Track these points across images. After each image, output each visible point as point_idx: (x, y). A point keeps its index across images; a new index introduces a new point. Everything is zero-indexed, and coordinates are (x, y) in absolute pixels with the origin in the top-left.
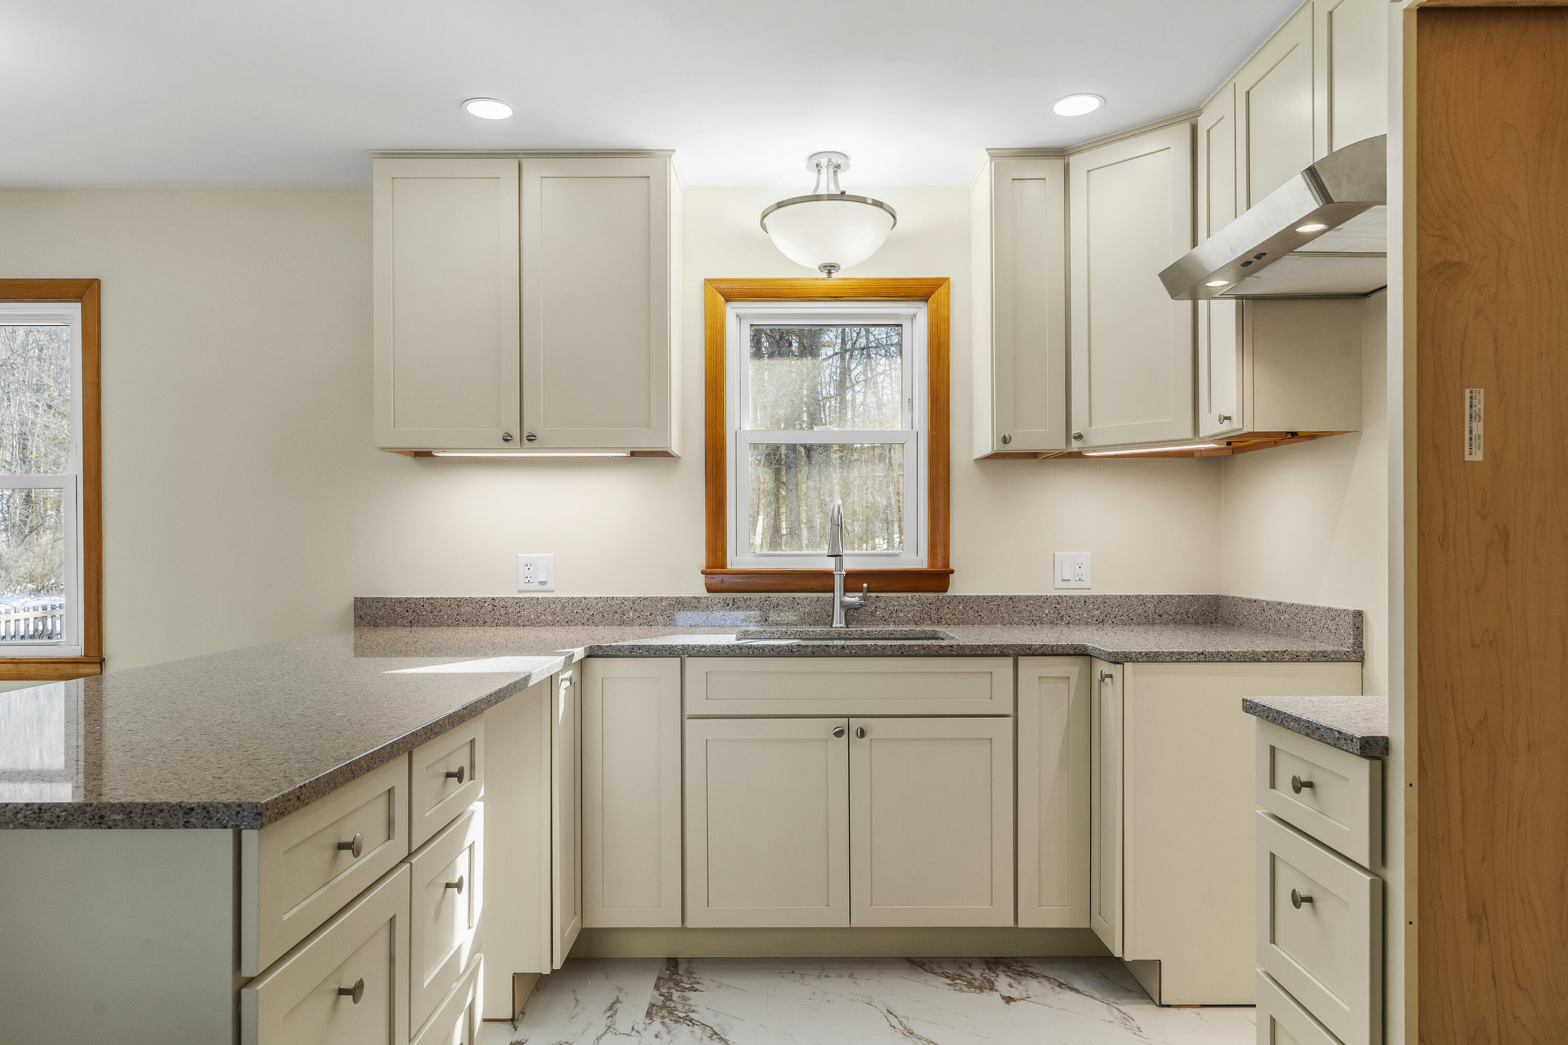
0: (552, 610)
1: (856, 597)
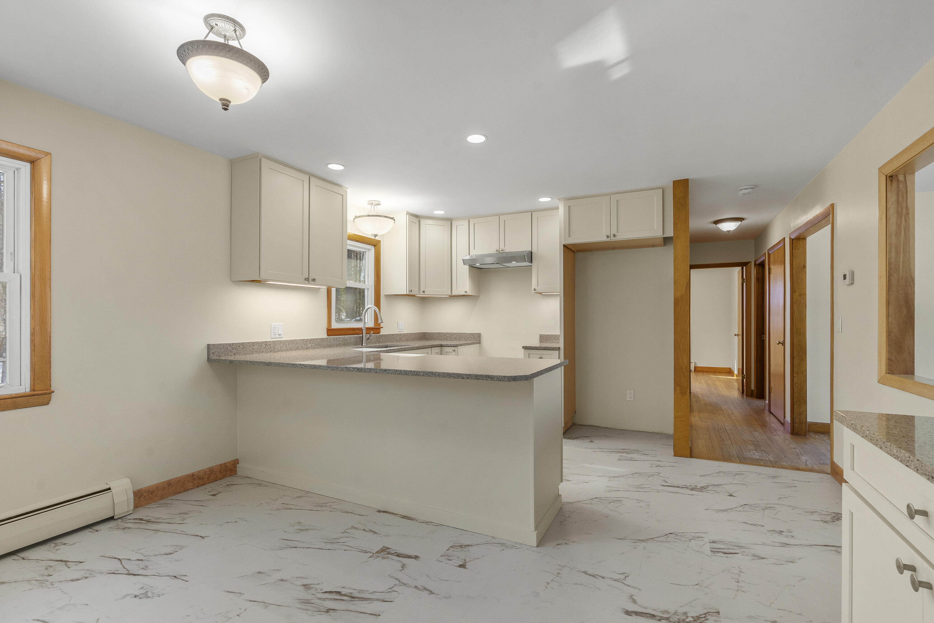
0: (286, 345)
1: (369, 335)
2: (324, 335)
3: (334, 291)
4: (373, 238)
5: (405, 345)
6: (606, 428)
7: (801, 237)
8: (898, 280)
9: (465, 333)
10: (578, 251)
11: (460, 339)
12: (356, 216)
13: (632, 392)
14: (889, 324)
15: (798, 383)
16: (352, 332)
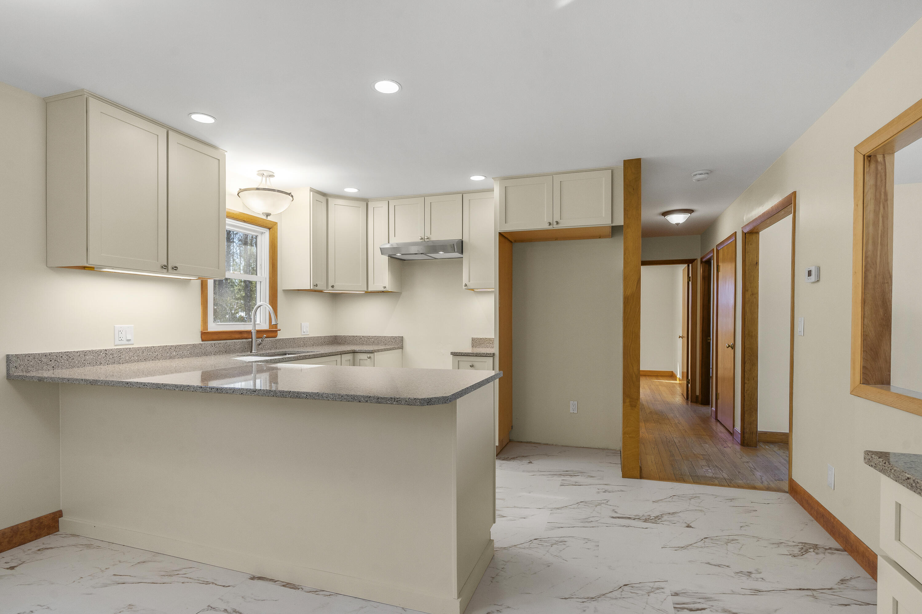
0: (138, 354)
1: (260, 340)
2: (197, 340)
3: (210, 283)
4: (264, 217)
5: (308, 352)
6: (547, 444)
7: (755, 231)
8: (875, 277)
9: (385, 337)
10: (515, 241)
11: (378, 344)
12: (240, 189)
13: (576, 402)
14: (865, 326)
15: (749, 390)
16: (237, 336)
